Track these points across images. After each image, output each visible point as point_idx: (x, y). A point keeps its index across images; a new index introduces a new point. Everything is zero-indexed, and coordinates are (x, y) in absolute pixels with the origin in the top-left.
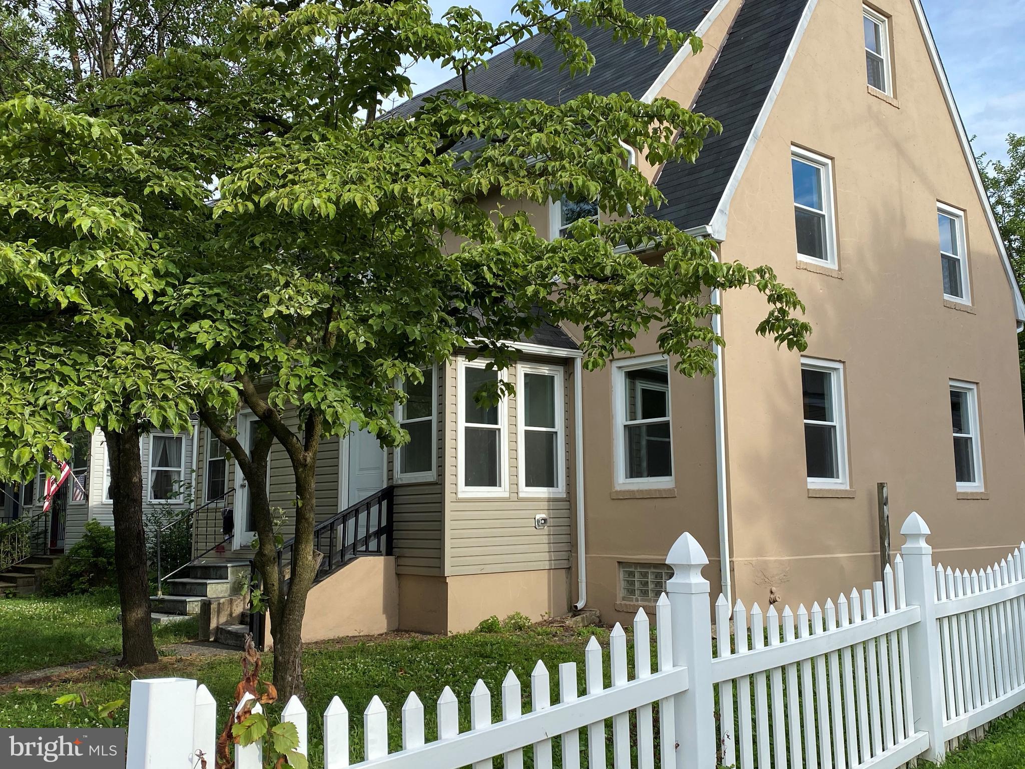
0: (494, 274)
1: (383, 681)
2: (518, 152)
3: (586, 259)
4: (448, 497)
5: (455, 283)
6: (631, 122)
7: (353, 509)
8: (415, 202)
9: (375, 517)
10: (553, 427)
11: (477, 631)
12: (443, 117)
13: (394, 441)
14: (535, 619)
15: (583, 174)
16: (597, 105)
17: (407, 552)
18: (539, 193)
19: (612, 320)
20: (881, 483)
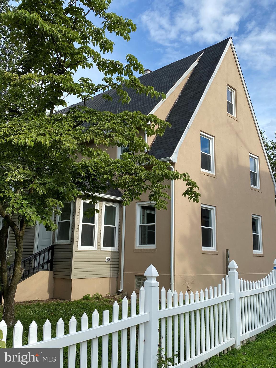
0: (93, 170)
1: (45, 317)
2: (101, 129)
3: (126, 167)
4: (74, 250)
5: (79, 172)
6: (140, 121)
7: (38, 253)
8: (63, 143)
9: (47, 256)
10: (115, 225)
11: (82, 299)
12: (76, 115)
13: (51, 228)
14: (104, 295)
15: (123, 138)
16: (129, 115)
17: (58, 270)
18: (107, 143)
19: (133, 189)
20: (227, 250)
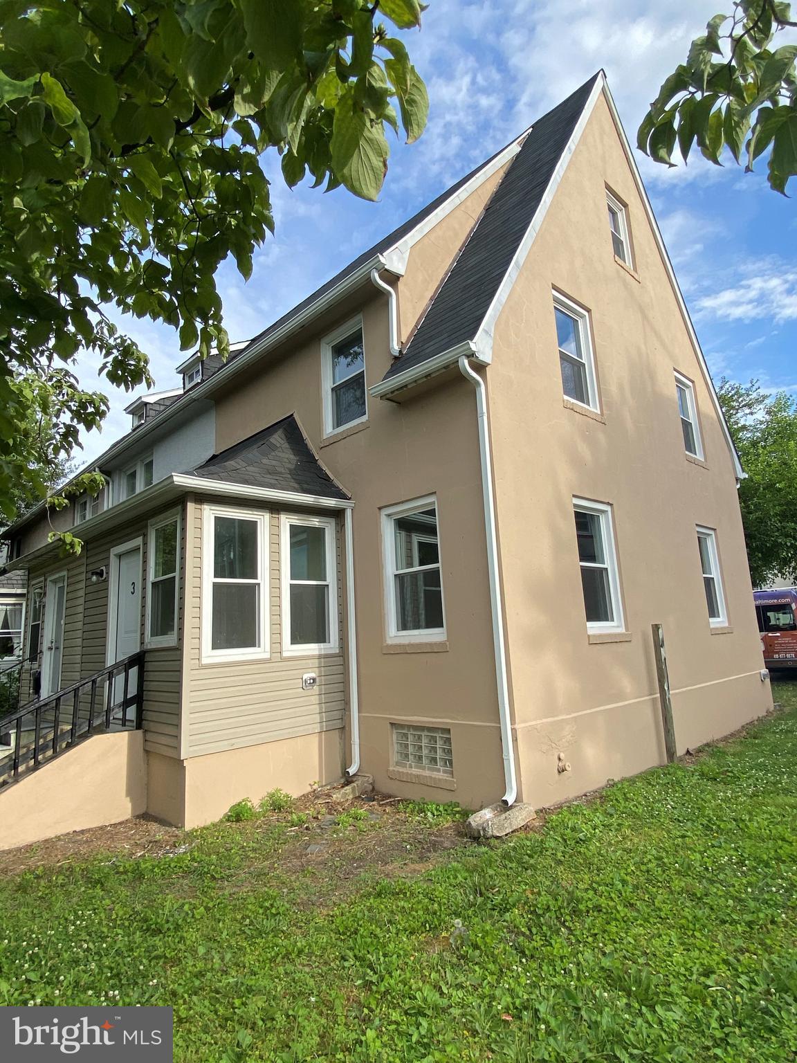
4: (188, 664)
9: (120, 687)
10: (324, 580)
17: (153, 727)
20: (656, 625)
